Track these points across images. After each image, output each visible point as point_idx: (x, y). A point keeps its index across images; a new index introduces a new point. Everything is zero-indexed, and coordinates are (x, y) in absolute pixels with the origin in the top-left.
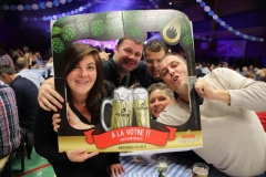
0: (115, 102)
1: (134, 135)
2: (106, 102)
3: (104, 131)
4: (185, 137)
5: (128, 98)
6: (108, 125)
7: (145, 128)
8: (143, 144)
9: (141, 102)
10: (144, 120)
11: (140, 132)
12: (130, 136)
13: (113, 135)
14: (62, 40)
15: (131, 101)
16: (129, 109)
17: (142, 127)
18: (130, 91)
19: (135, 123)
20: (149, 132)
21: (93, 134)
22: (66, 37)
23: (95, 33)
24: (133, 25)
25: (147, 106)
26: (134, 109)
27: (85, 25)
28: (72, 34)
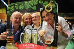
0: (25, 34)
1: (31, 46)
2: (22, 33)
3: (21, 44)
5: (30, 33)
6: (22, 42)
7: (35, 44)
9: (34, 35)
10: (35, 41)
11: (33, 45)
12: (29, 46)
13: (24, 45)
15: (31, 34)
16: (30, 37)
17: (34, 44)
18: (31, 31)
19: (31, 42)
20: (36, 46)
22: (11, 10)
23: (20, 9)
24: (34, 5)
25: (36, 36)
26: (31, 37)
27: (17, 6)
28: (13, 10)
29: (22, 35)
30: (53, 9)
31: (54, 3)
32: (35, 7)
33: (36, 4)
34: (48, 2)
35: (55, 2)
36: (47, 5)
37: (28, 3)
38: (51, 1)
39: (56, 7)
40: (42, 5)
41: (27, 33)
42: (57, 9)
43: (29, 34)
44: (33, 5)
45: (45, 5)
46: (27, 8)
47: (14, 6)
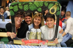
2: (28, 32)
3: (27, 40)
4: (51, 43)
6: (28, 38)
7: (39, 40)
9: (39, 33)
10: (39, 38)
12: (34, 42)
13: (30, 41)
18: (36, 30)
19: (36, 38)
21: (24, 40)
22: (15, 10)
23: (25, 10)
26: (36, 35)
30: (57, 12)
31: (58, 5)
32: (40, 8)
33: (41, 6)
34: (53, 4)
35: (60, 5)
36: (52, 7)
37: (33, 3)
38: (56, 3)
39: (60, 10)
43: (34, 32)
44: (38, 6)
45: (50, 7)
47: (17, 6)
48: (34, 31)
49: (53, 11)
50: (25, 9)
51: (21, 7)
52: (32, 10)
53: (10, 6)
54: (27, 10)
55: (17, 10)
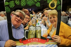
8: (38, 43)
9: (38, 31)
11: (37, 39)
12: (34, 40)
13: (29, 40)
14: (9, 7)
16: (34, 33)
18: (35, 27)
21: (22, 40)
24: (37, 2)
25: (40, 32)
27: (18, 2)
28: (13, 5)
29: (27, 32)
30: (57, 6)
36: (51, 1)
40: (47, 1)
41: (32, 30)
42: (61, 6)
46: (30, 5)
47: (13, 1)
48: (33, 29)
49: (53, 5)
50: (23, 5)
51: (18, 3)
52: (29, 5)
53: (6, 1)
54: (25, 5)
55: (13, 6)
